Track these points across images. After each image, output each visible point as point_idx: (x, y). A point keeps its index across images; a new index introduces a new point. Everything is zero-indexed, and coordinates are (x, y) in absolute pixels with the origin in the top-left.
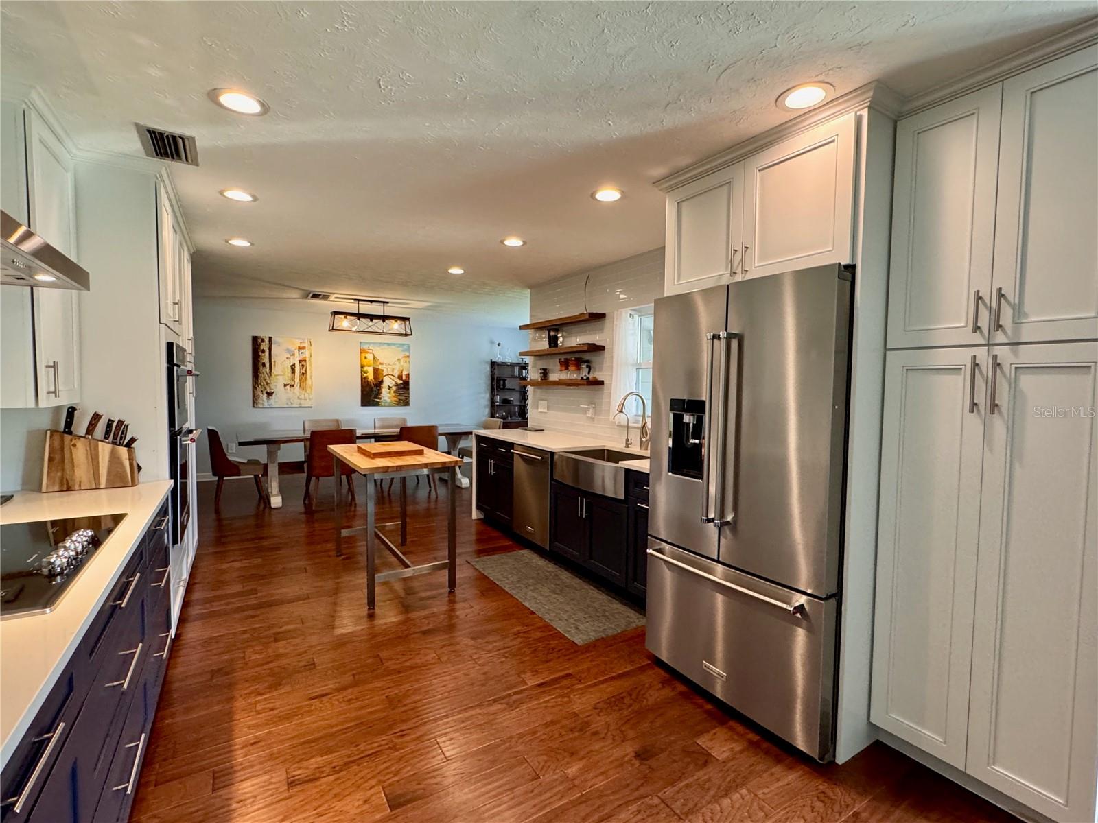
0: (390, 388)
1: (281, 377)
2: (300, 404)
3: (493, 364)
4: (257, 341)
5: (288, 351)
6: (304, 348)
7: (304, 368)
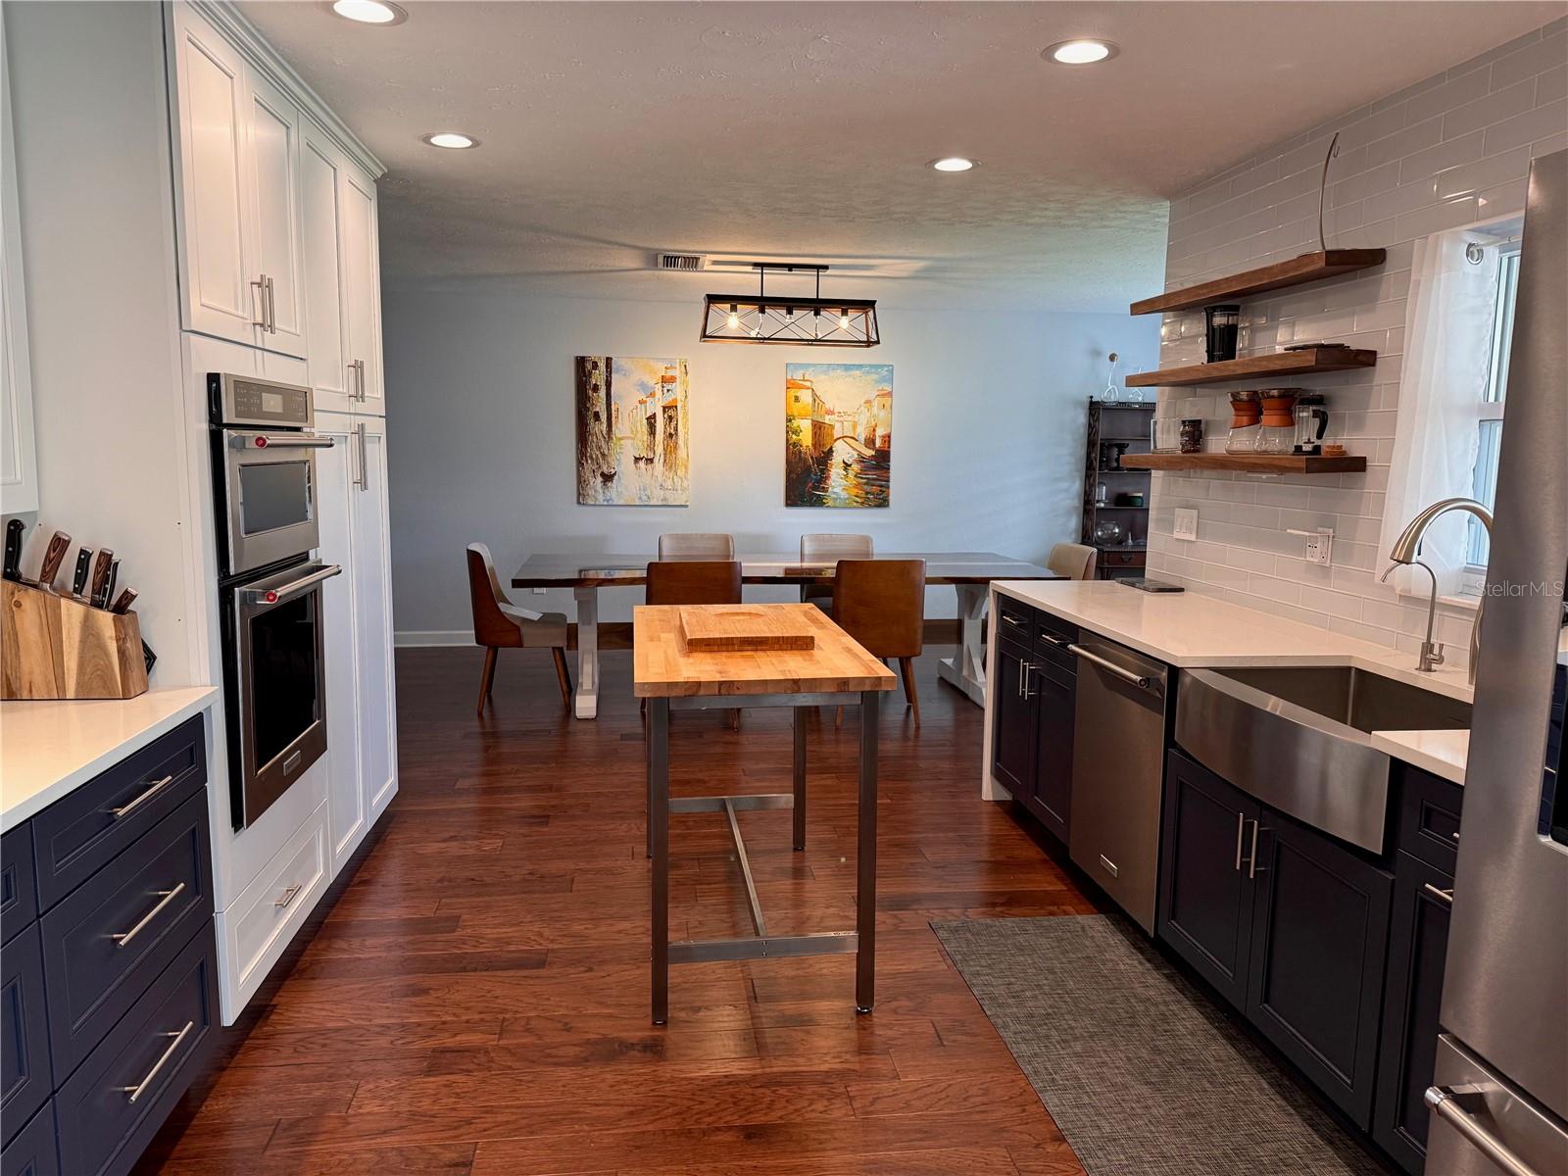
0: (847, 466)
1: (630, 441)
2: (665, 499)
3: (1095, 408)
4: (584, 367)
5: (643, 386)
6: (672, 379)
7: (673, 424)
